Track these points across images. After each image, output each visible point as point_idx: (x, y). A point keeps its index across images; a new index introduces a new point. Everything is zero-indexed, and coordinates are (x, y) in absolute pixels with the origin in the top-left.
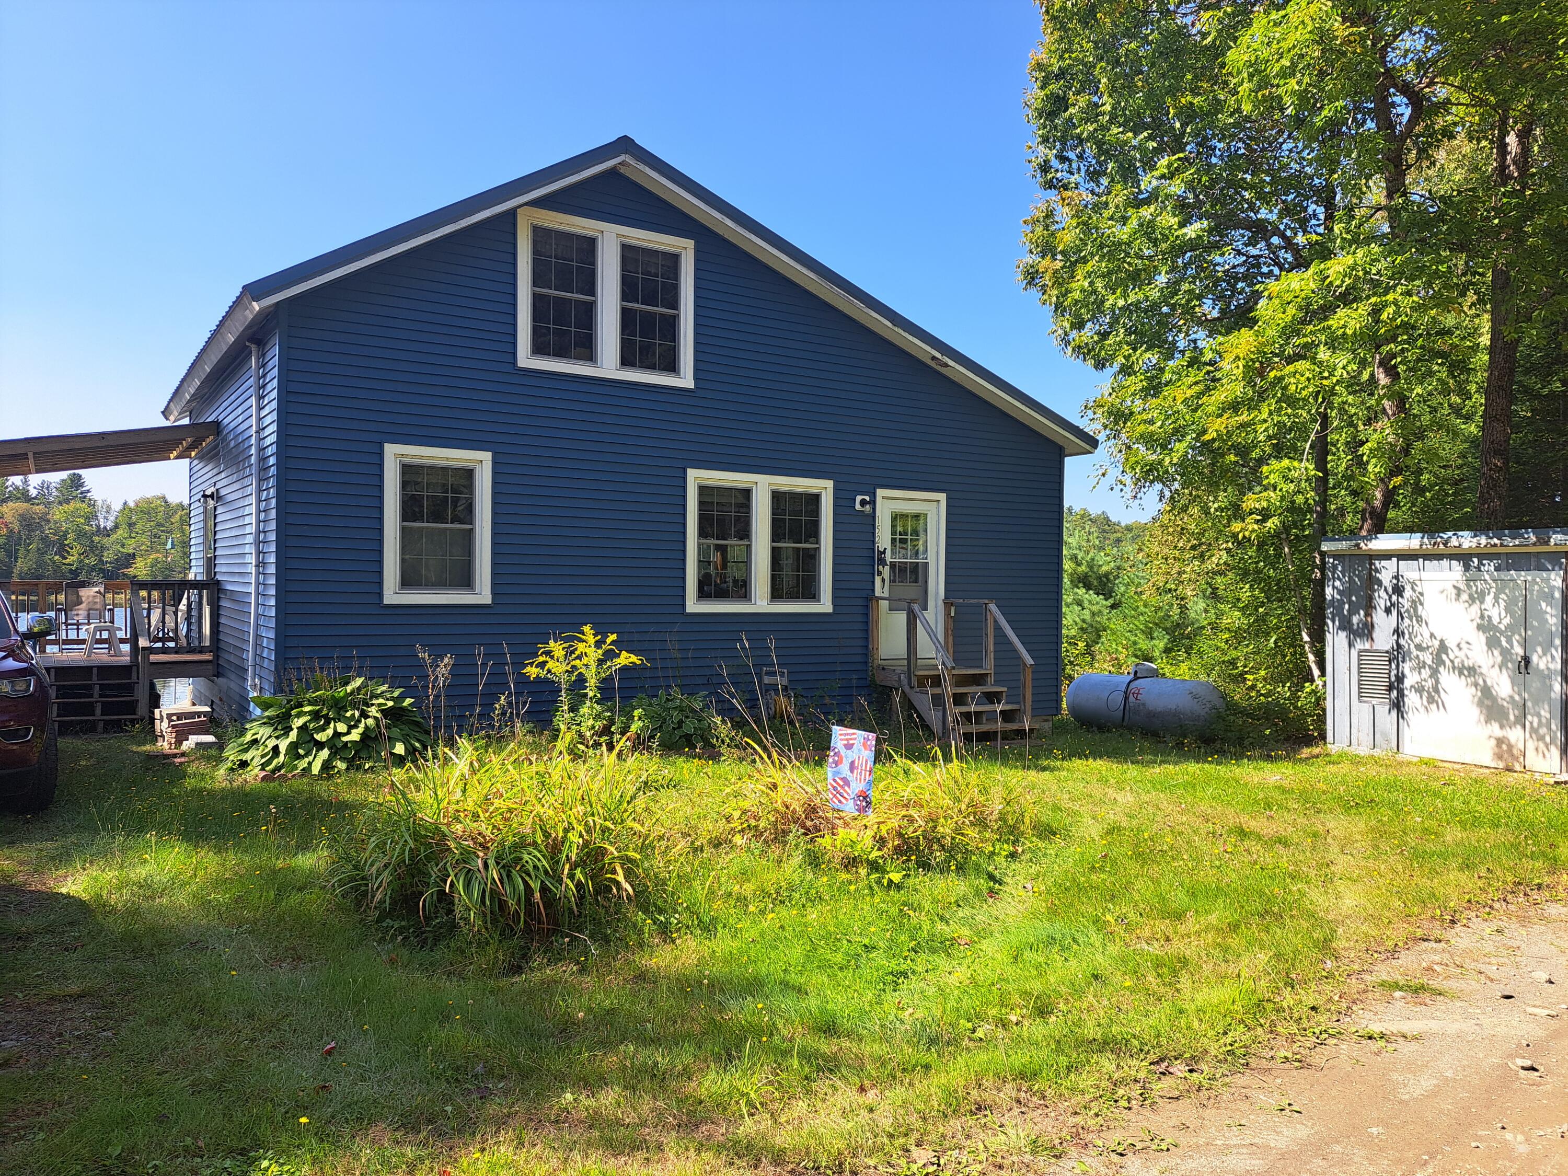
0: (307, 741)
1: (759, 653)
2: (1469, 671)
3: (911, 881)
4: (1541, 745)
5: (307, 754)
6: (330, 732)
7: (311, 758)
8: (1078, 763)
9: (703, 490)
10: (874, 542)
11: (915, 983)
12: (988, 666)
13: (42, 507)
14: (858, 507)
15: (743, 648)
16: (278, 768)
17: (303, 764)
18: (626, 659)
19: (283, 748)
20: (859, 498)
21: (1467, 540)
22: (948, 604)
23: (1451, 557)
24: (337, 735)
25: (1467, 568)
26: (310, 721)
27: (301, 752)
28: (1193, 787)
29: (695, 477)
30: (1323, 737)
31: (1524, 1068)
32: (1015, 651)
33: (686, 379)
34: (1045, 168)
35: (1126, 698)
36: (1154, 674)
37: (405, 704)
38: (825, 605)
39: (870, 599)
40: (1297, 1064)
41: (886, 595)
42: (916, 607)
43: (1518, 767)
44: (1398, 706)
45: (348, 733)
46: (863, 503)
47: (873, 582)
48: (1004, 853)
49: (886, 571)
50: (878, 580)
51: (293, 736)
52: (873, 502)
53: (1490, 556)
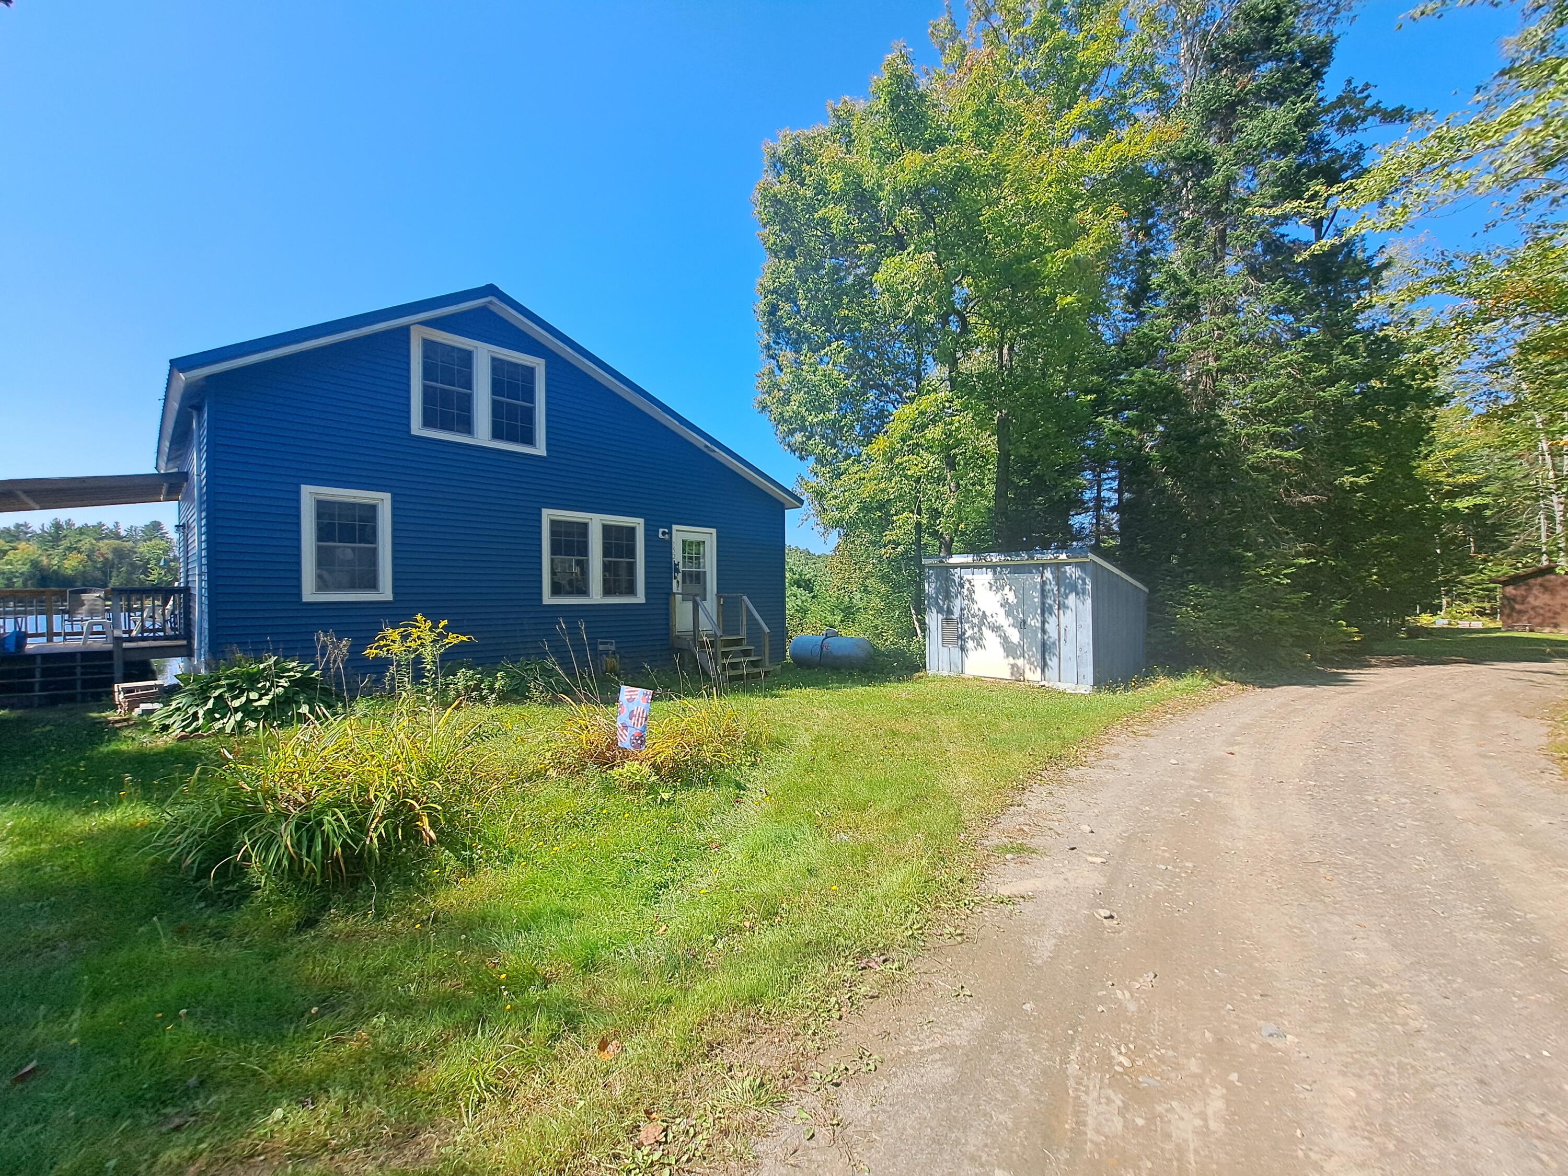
0: (222, 707)
1: (592, 630)
2: (996, 629)
3: (678, 797)
4: (1033, 668)
5: (222, 718)
6: (243, 699)
7: (225, 720)
8: (796, 691)
9: (553, 523)
10: (671, 558)
11: (673, 893)
12: (743, 635)
13: (131, 543)
14: (660, 536)
15: (561, 628)
16: (196, 730)
17: (218, 725)
18: (453, 639)
19: (201, 714)
20: (661, 530)
21: (995, 558)
22: (719, 597)
23: (987, 567)
24: (249, 701)
25: (995, 573)
26: (225, 692)
27: (217, 716)
28: (862, 703)
29: (548, 515)
30: (925, 667)
31: (1105, 918)
32: (758, 624)
33: (540, 449)
34: (768, 347)
35: (822, 649)
36: (836, 634)
37: (313, 676)
38: (640, 598)
39: (670, 593)
40: (959, 939)
41: (680, 591)
42: (698, 598)
43: (1021, 679)
44: (962, 649)
45: (260, 699)
46: (664, 533)
47: (671, 584)
48: (748, 764)
49: (680, 577)
50: (674, 582)
51: (210, 704)
52: (670, 533)
53: (1006, 566)
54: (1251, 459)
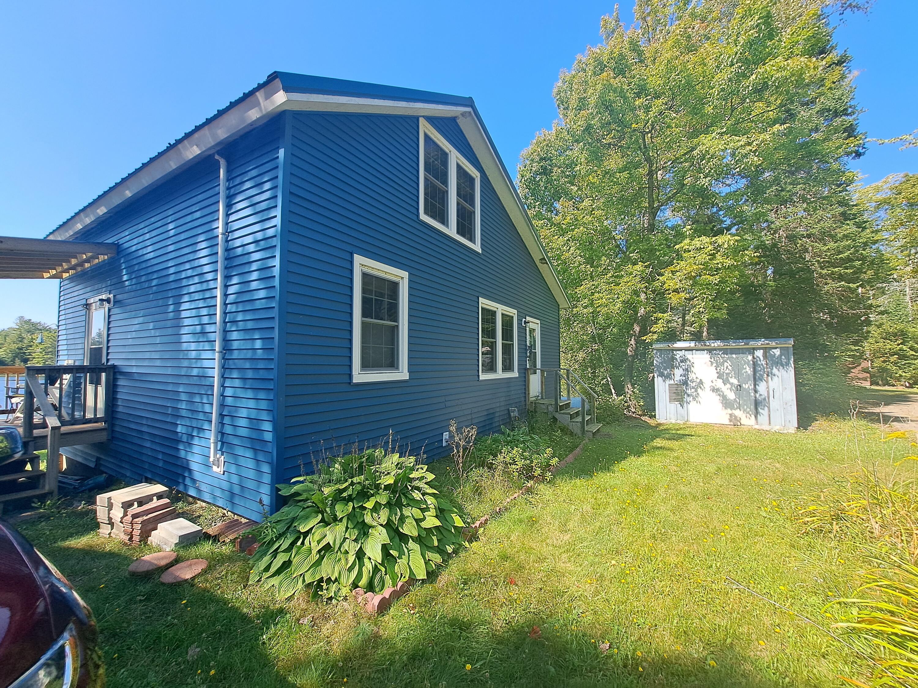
2: (716, 390)
4: (748, 415)
14: (523, 324)
20: (523, 320)
21: (713, 344)
23: (706, 350)
25: (712, 354)
29: (481, 303)
33: (478, 247)
38: (516, 372)
39: (526, 369)
43: (739, 424)
47: (526, 361)
53: (722, 349)
54: (826, 288)
